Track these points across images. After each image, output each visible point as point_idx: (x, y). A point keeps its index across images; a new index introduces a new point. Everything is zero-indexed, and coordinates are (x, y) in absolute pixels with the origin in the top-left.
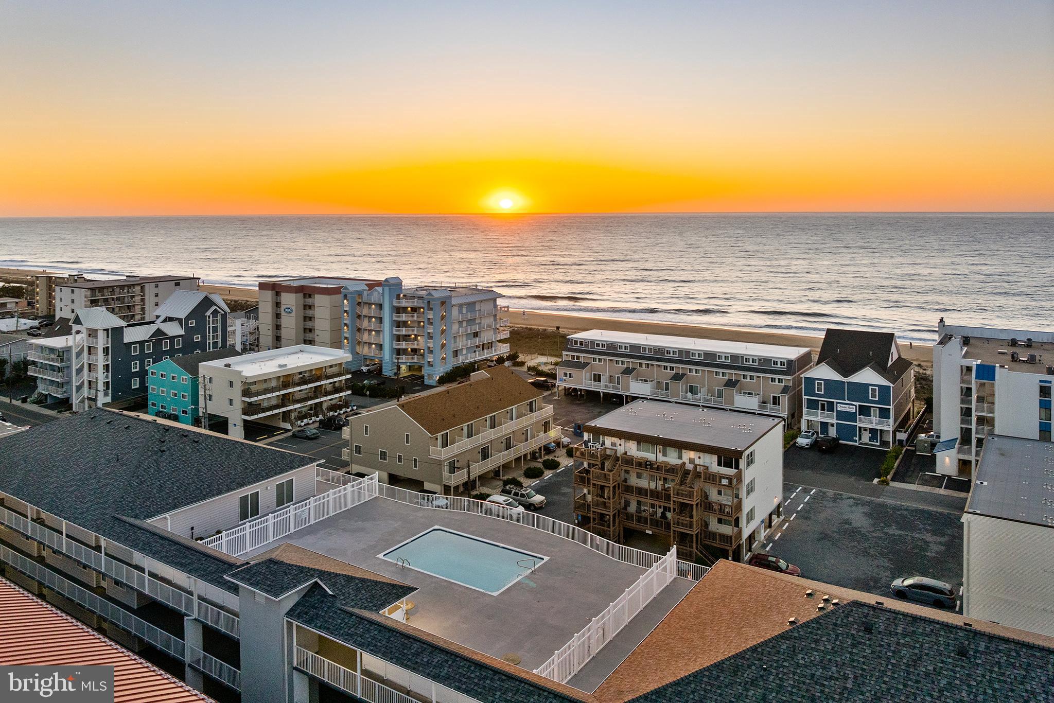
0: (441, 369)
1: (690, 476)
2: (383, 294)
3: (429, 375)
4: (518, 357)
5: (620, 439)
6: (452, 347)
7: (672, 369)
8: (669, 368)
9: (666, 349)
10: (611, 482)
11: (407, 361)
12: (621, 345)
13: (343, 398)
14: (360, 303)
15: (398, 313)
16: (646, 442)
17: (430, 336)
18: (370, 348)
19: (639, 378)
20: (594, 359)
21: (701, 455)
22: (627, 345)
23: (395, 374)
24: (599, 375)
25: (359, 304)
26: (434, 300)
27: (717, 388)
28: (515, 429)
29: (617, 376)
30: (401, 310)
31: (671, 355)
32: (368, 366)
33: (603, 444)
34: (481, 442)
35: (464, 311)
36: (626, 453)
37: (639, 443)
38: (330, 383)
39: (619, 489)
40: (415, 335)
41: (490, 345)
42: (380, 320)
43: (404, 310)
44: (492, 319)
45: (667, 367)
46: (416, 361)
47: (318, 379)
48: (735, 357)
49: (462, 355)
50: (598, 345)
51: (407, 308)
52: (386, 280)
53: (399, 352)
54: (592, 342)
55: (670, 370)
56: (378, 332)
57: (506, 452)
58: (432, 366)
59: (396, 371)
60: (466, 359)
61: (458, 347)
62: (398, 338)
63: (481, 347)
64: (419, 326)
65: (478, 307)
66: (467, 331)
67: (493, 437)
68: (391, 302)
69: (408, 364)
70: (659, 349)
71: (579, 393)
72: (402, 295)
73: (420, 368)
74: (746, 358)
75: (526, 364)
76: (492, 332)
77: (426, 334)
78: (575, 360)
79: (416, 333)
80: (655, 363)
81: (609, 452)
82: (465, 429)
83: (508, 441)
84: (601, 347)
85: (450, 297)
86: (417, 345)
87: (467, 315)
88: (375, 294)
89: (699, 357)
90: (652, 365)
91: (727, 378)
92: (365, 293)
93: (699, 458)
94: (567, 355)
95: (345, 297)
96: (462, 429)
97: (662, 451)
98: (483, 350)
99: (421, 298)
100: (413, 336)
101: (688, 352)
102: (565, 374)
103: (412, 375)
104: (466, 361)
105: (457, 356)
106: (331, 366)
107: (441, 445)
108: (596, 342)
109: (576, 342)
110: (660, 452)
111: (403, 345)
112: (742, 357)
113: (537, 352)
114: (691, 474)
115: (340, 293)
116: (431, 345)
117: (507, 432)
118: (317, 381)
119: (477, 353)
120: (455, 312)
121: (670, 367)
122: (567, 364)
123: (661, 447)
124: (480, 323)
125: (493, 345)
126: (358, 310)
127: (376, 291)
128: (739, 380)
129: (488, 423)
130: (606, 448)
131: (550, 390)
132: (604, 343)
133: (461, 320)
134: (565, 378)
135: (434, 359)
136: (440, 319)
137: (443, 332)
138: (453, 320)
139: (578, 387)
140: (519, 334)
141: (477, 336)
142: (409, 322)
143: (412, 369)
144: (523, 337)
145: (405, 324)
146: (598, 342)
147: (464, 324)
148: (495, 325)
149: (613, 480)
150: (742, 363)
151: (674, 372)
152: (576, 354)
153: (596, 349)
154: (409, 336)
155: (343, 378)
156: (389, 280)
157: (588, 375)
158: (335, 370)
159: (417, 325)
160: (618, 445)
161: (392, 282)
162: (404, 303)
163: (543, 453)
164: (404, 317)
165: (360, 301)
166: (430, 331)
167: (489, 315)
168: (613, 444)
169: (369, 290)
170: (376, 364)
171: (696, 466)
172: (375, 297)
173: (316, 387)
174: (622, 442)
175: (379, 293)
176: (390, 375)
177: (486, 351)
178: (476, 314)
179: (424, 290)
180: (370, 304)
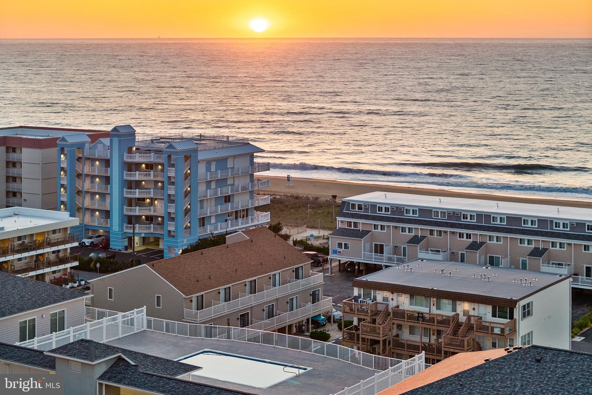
0: (185, 241)
1: (462, 328)
2: (111, 147)
3: (169, 248)
4: (280, 229)
5: (392, 293)
6: (198, 213)
7: (469, 236)
8: (465, 236)
9: (462, 213)
10: (381, 336)
11: (141, 231)
12: (408, 208)
13: (69, 270)
14: (81, 158)
15: (130, 170)
16: (419, 294)
17: (171, 200)
18: (92, 215)
19: (429, 249)
20: (376, 227)
21: (476, 306)
22: (415, 209)
23: (126, 248)
24: (382, 246)
25: (79, 159)
26: (177, 153)
27: (521, 259)
28: (278, 296)
29: (403, 246)
30: (133, 167)
31: (469, 220)
32: (91, 238)
33: (375, 298)
34: (240, 307)
35: (213, 168)
36: (398, 307)
37: (412, 297)
38: (54, 252)
39: (389, 344)
40: (151, 199)
41: (246, 213)
42: (107, 180)
43: (137, 166)
44: (248, 179)
45: (463, 234)
46: (152, 231)
47: (40, 246)
48: (543, 221)
49: (210, 224)
50: (380, 209)
51: (141, 164)
52: (115, 129)
53: (131, 220)
54: (373, 206)
55: (467, 238)
56: (103, 196)
57: (267, 321)
58: (174, 237)
59: (126, 244)
60: (216, 229)
61: (206, 214)
62: (130, 202)
63: (234, 215)
64: (156, 187)
65: (230, 164)
66: (217, 194)
67: (254, 303)
68: (121, 157)
69: (143, 235)
70: (454, 213)
71: (357, 267)
72: (134, 149)
73: (157, 241)
74: (556, 223)
75: (291, 238)
76: (247, 197)
77: (166, 197)
78: (352, 228)
79: (152, 196)
80: (449, 230)
81: (380, 308)
82: (222, 293)
83: (271, 310)
84: (383, 212)
85: (196, 151)
86: (154, 211)
87: (217, 174)
88: (100, 147)
89: (501, 222)
90: (446, 232)
91: (533, 246)
92: (87, 145)
93: (474, 309)
94: (342, 222)
95: (62, 151)
96: (219, 293)
97: (435, 305)
98: (236, 218)
99: (158, 152)
100: (148, 200)
101: (488, 216)
102: (340, 245)
103: (148, 250)
104: (215, 232)
105: (203, 225)
106: (54, 232)
107: (196, 307)
108: (378, 205)
109: (353, 206)
110: (434, 305)
111: (137, 211)
112: (552, 222)
113: (305, 224)
114: (463, 326)
115: (56, 145)
116: (172, 210)
117: (269, 299)
118: (39, 248)
119: (229, 222)
120: (202, 169)
121: (467, 234)
122: (343, 232)
123: (435, 299)
124: (233, 185)
125: (249, 213)
126: (79, 167)
127: (102, 143)
128: (547, 249)
129: (248, 288)
130: (377, 303)
131: (321, 266)
132: (387, 206)
133: (209, 180)
134: (339, 250)
135: (176, 228)
136: (184, 179)
137: (187, 194)
138: (200, 180)
139: (355, 261)
140: (282, 203)
141: (229, 201)
142: (143, 183)
143: (147, 241)
144: (287, 206)
145: (138, 184)
146: (381, 206)
147: (213, 185)
148: (252, 187)
149: (383, 334)
150: (552, 228)
151: (471, 240)
152: (353, 220)
153: (378, 213)
154: (144, 199)
155: (68, 246)
156: (119, 129)
157: (368, 245)
158: (58, 236)
159: (153, 186)
160: (390, 299)
161: (122, 131)
162: (137, 158)
163: (310, 326)
164: (137, 176)
165: (81, 155)
166: (172, 192)
167: (244, 174)
168: (385, 299)
169: (92, 142)
170: (100, 236)
171: (469, 317)
172: (100, 151)
173: (37, 256)
174: (395, 296)
175: (104, 145)
176: (120, 248)
177: (240, 220)
178: (228, 172)
179: (162, 142)
180: (93, 160)
